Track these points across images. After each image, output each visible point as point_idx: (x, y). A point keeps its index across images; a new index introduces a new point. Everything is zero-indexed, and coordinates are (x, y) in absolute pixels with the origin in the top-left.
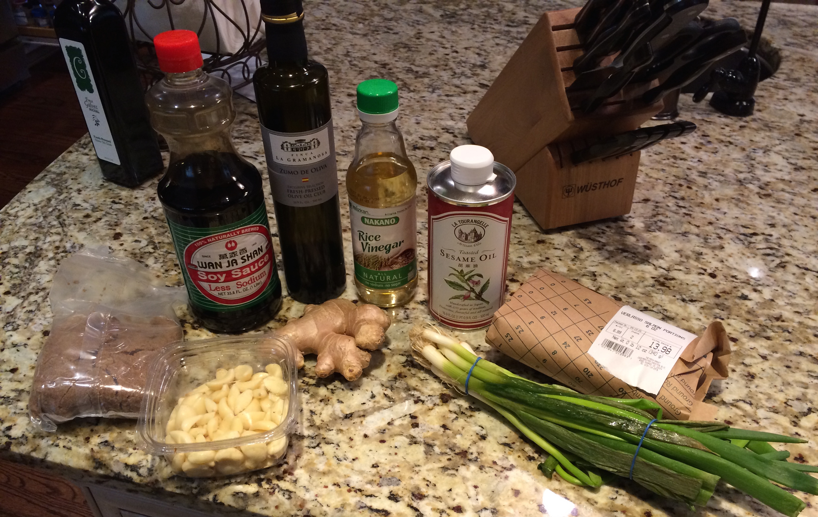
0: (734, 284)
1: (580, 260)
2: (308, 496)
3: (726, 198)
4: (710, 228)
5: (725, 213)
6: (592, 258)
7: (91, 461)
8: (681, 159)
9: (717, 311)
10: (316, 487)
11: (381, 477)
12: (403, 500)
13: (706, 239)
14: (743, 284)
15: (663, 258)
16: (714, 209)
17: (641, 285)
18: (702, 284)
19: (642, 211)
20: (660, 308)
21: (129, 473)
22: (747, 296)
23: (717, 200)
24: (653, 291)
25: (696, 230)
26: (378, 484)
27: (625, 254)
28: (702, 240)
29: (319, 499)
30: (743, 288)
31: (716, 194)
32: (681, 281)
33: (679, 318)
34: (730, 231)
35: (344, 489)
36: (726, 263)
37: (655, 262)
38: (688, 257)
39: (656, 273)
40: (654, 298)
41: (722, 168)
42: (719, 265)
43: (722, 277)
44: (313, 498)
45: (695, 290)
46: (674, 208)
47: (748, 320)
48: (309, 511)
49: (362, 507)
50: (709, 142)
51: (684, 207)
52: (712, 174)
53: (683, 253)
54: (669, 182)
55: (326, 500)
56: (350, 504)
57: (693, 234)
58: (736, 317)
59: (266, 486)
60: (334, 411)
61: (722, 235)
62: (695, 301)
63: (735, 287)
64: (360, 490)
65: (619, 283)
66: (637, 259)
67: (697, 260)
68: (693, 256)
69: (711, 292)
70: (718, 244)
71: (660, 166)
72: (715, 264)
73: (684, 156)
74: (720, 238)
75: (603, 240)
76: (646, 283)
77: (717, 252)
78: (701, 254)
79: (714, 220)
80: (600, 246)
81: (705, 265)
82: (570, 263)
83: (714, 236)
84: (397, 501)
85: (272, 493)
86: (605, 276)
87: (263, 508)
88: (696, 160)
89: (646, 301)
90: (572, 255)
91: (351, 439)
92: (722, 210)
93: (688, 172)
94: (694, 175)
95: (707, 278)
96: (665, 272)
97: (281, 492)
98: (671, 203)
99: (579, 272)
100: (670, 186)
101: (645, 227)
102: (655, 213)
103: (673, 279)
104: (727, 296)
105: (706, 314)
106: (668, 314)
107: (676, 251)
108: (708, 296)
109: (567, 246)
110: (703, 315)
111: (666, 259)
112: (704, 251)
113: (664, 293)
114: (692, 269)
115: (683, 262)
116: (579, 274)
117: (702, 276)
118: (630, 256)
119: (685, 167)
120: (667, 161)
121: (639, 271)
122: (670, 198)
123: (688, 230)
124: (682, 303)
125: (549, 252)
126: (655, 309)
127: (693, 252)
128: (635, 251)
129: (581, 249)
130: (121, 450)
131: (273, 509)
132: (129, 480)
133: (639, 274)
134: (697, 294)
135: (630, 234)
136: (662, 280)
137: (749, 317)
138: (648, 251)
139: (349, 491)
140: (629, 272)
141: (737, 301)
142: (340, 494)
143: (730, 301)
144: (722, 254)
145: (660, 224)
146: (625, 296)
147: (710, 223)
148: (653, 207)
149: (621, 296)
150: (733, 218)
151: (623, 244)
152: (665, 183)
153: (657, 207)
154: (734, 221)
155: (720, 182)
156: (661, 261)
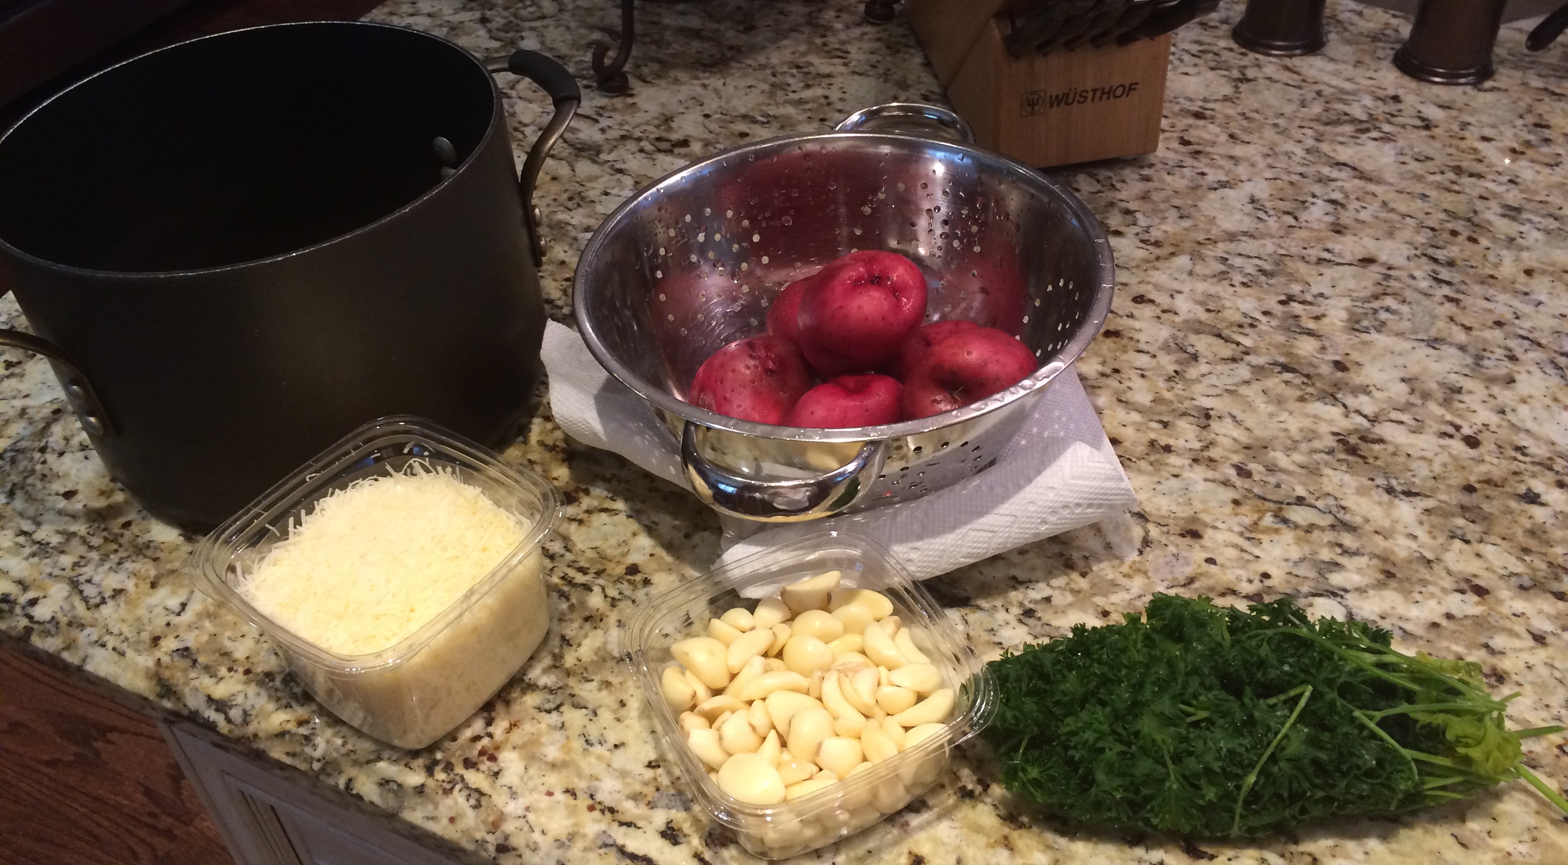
0: (1514, 466)
1: (1186, 381)
2: (512, 808)
3: (1550, 269)
4: (1495, 335)
5: (1540, 303)
6: (1213, 380)
7: (154, 681)
8: (1471, 175)
9: (1460, 522)
10: (531, 790)
11: (658, 790)
12: (689, 843)
13: (1478, 359)
14: (1537, 468)
15: (1368, 393)
16: (1516, 292)
17: (1304, 446)
18: (1444, 458)
19: (1351, 284)
20: (1331, 502)
21: (212, 715)
22: (1538, 496)
23: (1529, 272)
24: (1326, 464)
25: (1461, 337)
26: (649, 803)
27: (1288, 376)
28: (1469, 361)
29: (531, 817)
30: (1534, 476)
31: (1529, 259)
32: (1397, 446)
33: (1368, 528)
34: (1539, 345)
35: (583, 802)
36: (1510, 416)
37: (1350, 401)
38: (1426, 396)
39: (1343, 424)
40: (1325, 480)
41: (1559, 202)
42: (1493, 419)
43: (1493, 447)
44: (520, 812)
45: (1423, 470)
46: (1424, 284)
47: (1526, 551)
48: (507, 837)
49: (606, 845)
50: (1547, 141)
51: (1449, 283)
52: (1535, 212)
53: (1417, 385)
54: (1431, 223)
55: (543, 820)
56: (584, 836)
57: (1451, 344)
58: (1499, 541)
59: (441, 776)
60: (605, 643)
61: (1518, 352)
62: (1417, 494)
63: (1515, 473)
64: (612, 810)
65: (1257, 439)
66: (1310, 390)
67: (1446, 403)
68: (1440, 395)
69: (1457, 479)
70: (1503, 371)
71: (1419, 188)
72: (1485, 415)
73: (1480, 168)
74: (1513, 358)
75: (1247, 342)
76: (1317, 444)
77: (1496, 390)
78: (1459, 391)
79: (1509, 316)
80: (1238, 355)
81: (1460, 416)
82: (1162, 384)
83: (1500, 353)
84: (675, 843)
85: (448, 792)
86: (1228, 420)
87: (428, 818)
88: (1505, 179)
89: (1304, 484)
90: (1171, 368)
91: (623, 704)
92: (1533, 296)
93: (1480, 205)
94: (1491, 214)
95: (1457, 446)
96: (1366, 424)
97: (466, 792)
98: (1422, 270)
99: (1177, 405)
100: (1430, 234)
101: (1349, 320)
102: (1380, 290)
103: (1381, 441)
104: (1491, 491)
105: (1432, 526)
106: (1347, 518)
107: (1403, 380)
108: (1449, 486)
109: (1165, 348)
110: (1426, 527)
111: (1377, 394)
112: (1467, 384)
113: (1350, 468)
114: (1429, 422)
115: (1413, 405)
116: (1174, 410)
117: (1447, 441)
118: (1298, 380)
119: (1475, 193)
120: (1438, 178)
121: (1308, 416)
122: (1424, 260)
123: (1444, 335)
124: (1386, 497)
125: (1124, 357)
126: (1320, 504)
127: (1442, 384)
128: (1312, 371)
129: (1195, 357)
130: (207, 669)
131: (445, 821)
132: (211, 727)
133: (1307, 423)
134: (1425, 479)
135: (1310, 333)
136: (1353, 440)
137: (1531, 543)
138: (1340, 374)
139: (591, 808)
140: (1284, 416)
141: (1513, 504)
142: (572, 811)
143: (1495, 503)
144: (1505, 396)
145: (1383, 316)
146: (1261, 468)
147: (1499, 324)
148: (1379, 277)
149: (1253, 466)
150: (1554, 316)
151: (1289, 354)
152: (1421, 226)
153: (1387, 277)
154: (1554, 323)
155: (1548, 232)
156: (1363, 398)
